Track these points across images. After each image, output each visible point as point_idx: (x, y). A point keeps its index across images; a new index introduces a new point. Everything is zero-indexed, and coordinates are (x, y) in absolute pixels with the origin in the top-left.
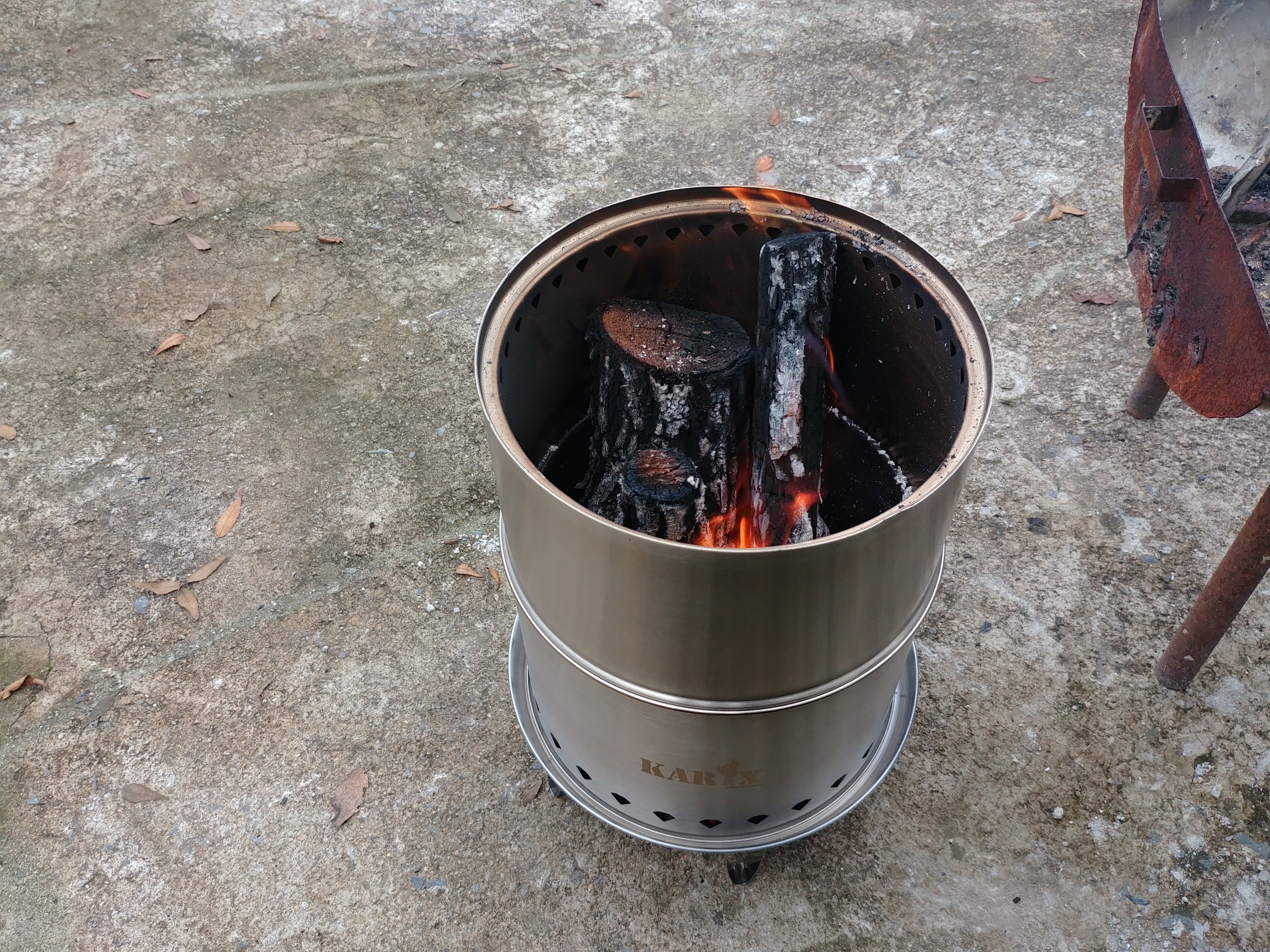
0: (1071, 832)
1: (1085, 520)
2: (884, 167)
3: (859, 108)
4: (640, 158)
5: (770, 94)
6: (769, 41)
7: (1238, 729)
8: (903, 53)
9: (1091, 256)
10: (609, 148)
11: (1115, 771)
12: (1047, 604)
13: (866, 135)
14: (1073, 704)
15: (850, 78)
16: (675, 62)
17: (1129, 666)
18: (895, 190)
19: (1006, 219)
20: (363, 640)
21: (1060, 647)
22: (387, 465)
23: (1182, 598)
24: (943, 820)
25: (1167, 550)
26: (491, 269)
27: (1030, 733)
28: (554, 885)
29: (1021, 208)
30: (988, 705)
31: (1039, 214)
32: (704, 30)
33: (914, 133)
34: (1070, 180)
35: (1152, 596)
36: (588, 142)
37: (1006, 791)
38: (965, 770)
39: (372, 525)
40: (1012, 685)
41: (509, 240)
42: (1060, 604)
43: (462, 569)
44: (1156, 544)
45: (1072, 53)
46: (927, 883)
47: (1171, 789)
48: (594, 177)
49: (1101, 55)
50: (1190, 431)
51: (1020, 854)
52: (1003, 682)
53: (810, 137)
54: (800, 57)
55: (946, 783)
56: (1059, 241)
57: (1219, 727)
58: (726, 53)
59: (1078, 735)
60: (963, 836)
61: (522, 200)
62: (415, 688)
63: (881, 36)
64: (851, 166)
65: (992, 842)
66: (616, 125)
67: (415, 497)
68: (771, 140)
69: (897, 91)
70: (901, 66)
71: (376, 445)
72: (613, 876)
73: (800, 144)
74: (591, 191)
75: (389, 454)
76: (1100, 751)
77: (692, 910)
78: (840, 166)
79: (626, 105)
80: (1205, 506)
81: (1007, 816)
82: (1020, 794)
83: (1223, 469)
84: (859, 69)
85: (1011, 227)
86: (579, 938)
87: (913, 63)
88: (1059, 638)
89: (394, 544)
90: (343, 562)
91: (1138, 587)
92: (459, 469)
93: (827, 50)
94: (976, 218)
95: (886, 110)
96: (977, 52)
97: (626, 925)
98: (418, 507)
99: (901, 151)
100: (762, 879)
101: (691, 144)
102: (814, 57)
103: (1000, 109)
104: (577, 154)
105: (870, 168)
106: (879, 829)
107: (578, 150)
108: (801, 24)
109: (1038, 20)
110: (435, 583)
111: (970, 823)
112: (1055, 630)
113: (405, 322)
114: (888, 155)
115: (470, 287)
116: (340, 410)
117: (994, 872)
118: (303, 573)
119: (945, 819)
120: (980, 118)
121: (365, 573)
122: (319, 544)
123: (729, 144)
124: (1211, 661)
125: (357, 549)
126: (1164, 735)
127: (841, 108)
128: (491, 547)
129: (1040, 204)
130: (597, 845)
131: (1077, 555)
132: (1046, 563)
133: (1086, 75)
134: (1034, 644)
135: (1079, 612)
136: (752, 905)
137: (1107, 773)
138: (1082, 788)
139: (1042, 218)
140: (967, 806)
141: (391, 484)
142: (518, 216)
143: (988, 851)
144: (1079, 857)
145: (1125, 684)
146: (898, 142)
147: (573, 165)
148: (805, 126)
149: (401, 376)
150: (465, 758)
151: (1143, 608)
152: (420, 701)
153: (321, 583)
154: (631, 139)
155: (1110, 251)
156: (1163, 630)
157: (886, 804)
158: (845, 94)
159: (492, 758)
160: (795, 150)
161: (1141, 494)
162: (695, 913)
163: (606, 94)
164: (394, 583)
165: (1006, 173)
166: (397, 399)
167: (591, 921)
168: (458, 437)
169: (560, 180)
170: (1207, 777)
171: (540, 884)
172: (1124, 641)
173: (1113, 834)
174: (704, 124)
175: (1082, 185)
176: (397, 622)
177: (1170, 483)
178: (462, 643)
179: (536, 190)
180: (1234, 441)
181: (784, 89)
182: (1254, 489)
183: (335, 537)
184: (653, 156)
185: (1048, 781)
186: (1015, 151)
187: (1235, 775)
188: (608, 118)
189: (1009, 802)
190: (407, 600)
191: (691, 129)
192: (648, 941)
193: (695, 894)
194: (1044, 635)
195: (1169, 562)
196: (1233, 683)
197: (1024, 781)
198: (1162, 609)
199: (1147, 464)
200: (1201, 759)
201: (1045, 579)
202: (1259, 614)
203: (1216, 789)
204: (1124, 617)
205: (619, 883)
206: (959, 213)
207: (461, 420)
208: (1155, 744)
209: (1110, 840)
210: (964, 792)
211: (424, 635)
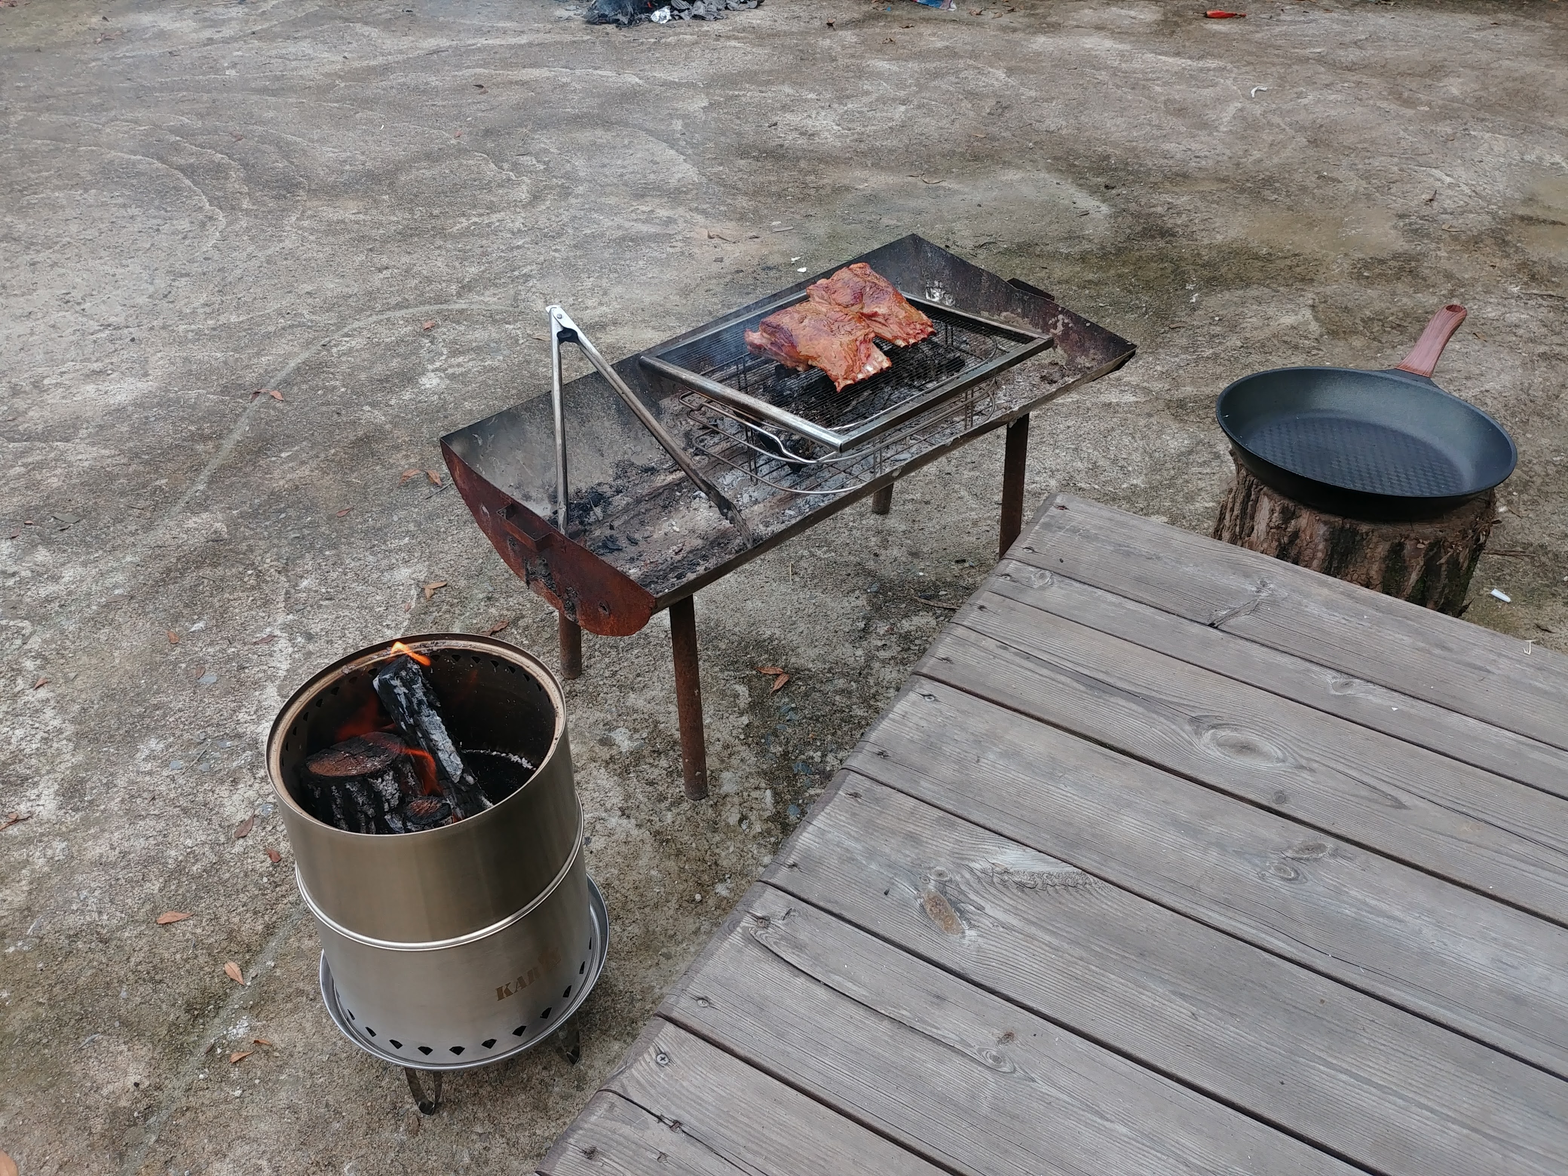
0: (711, 902)
1: (591, 750)
2: (287, 627)
3: (231, 597)
4: (93, 724)
5: (152, 624)
6: (115, 587)
7: (745, 794)
8: (230, 544)
9: (472, 605)
10: (60, 731)
11: (707, 858)
12: (609, 806)
13: (254, 613)
14: (661, 843)
15: (206, 581)
16: (52, 641)
17: (672, 804)
18: (309, 637)
19: (400, 613)
20: (209, 1148)
21: (633, 821)
22: (105, 1043)
23: (671, 753)
24: (648, 948)
25: (645, 735)
26: (46, 869)
27: (654, 873)
28: (476, 1153)
29: (403, 602)
30: (622, 877)
31: (418, 598)
32: (55, 605)
33: (287, 593)
34: (419, 567)
35: (656, 763)
36: (38, 737)
37: (665, 909)
38: (638, 916)
39: (137, 1085)
40: (625, 858)
41: (41, 841)
42: (615, 801)
43: (235, 1057)
44: (636, 736)
45: (349, 484)
46: (666, 982)
47: (739, 845)
48: (68, 757)
49: (370, 476)
50: (607, 667)
51: (696, 932)
52: (620, 860)
53: (213, 636)
54: (152, 586)
55: (634, 929)
56: (445, 607)
57: (736, 800)
58: (88, 613)
59: (677, 855)
60: (663, 946)
61: (23, 808)
62: (278, 1140)
63: (203, 540)
64: (263, 639)
65: (679, 937)
66: (49, 713)
67: (150, 1046)
68: (185, 654)
69: (250, 572)
70: (238, 553)
71: (80, 1040)
72: (504, 1120)
73: (211, 644)
74: (74, 768)
75: (97, 1037)
76: (693, 854)
77: (562, 1097)
78: (255, 643)
79: (42, 693)
80: (645, 700)
81: (676, 920)
82: (673, 904)
83: (638, 675)
84: (207, 571)
85: (408, 616)
86: (516, 1163)
87: (244, 546)
88: (628, 817)
89: (167, 1082)
90: (140, 1122)
91: (646, 764)
92: (164, 1006)
93: (169, 570)
94: (381, 624)
95: (253, 588)
96: (283, 515)
97: (535, 1134)
98: (159, 1049)
99: (289, 610)
100: (584, 1052)
101: (124, 691)
102: (163, 580)
103: (334, 546)
104: (37, 749)
105: (277, 632)
106: (621, 979)
107: (34, 746)
108: (131, 562)
109: (307, 473)
110: (224, 1079)
111: (662, 938)
112: (623, 815)
113: (11, 949)
114: (282, 618)
115: (41, 891)
116: (22, 1041)
117: (692, 950)
118: (114, 1151)
119: (648, 946)
120: (326, 559)
121: (164, 1115)
122: (106, 1127)
123: (154, 673)
124: (708, 772)
125: (142, 1106)
126: (715, 823)
127: (217, 605)
128: (241, 1031)
129: (414, 592)
130: (480, 1115)
131: (603, 770)
132: (591, 786)
133: (372, 494)
134: (619, 830)
135: (628, 797)
136: (591, 1067)
137: (704, 861)
138: (699, 878)
139: (422, 600)
140: (654, 931)
141: (121, 1052)
142: (30, 821)
143: (682, 943)
144: (724, 910)
145: (679, 814)
146: (282, 605)
147: (41, 759)
148: (202, 631)
149: (50, 985)
150: (353, 1145)
151: (657, 772)
152: (290, 1144)
153: (136, 1145)
154: (72, 715)
155: (481, 596)
156: (675, 775)
157: (613, 964)
158: (212, 594)
159: (370, 1131)
160: (211, 650)
161: (609, 717)
162: (565, 1097)
163: (16, 695)
164: (193, 1101)
165: (374, 584)
166: (64, 1000)
167: (514, 1150)
168: (141, 989)
169: (41, 776)
170: (749, 827)
171: (467, 1160)
172: (661, 794)
173: (731, 886)
174: (121, 672)
175: (430, 566)
176: (222, 1120)
177: (619, 700)
178: (283, 1095)
179: (28, 794)
180: (633, 657)
181: (162, 615)
182: (661, 675)
183: (114, 1114)
184: (101, 717)
185: (682, 887)
186: (369, 568)
187: (760, 816)
188: (37, 711)
189: (671, 912)
190: (215, 1104)
191: (115, 680)
192: (554, 1131)
193: (556, 1089)
194: (620, 821)
195: (650, 740)
196: (726, 775)
197: (670, 897)
198: (666, 766)
199: (599, 699)
200: (740, 821)
201: (597, 794)
202: (712, 734)
203: (758, 828)
204: (651, 783)
205: (510, 1120)
206: (366, 627)
207: (131, 977)
208: (715, 831)
209: (731, 890)
210: (646, 927)
211: (251, 1110)
